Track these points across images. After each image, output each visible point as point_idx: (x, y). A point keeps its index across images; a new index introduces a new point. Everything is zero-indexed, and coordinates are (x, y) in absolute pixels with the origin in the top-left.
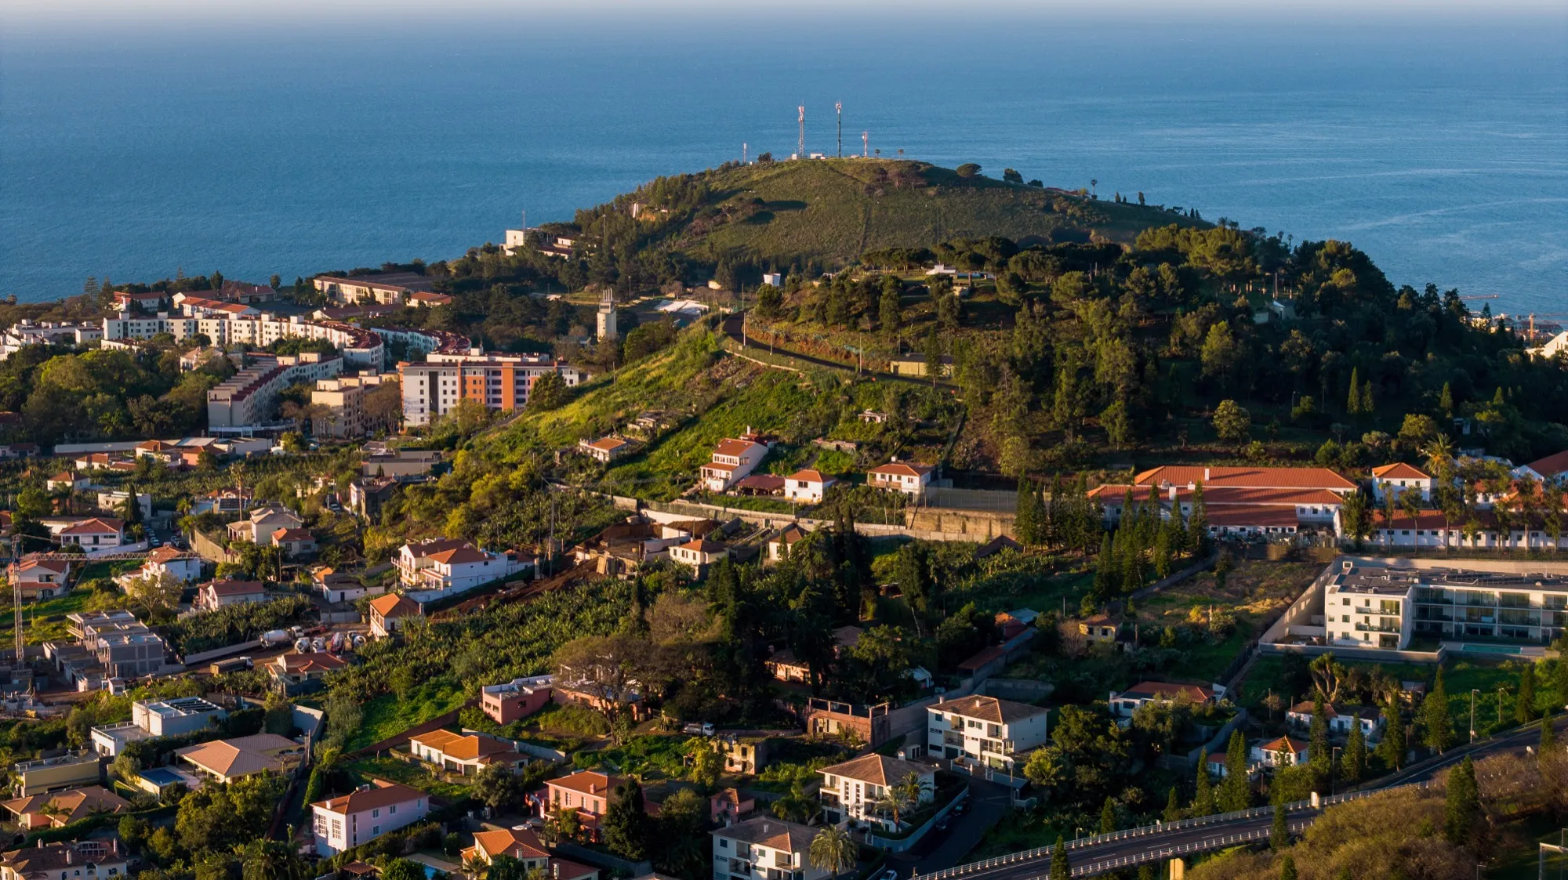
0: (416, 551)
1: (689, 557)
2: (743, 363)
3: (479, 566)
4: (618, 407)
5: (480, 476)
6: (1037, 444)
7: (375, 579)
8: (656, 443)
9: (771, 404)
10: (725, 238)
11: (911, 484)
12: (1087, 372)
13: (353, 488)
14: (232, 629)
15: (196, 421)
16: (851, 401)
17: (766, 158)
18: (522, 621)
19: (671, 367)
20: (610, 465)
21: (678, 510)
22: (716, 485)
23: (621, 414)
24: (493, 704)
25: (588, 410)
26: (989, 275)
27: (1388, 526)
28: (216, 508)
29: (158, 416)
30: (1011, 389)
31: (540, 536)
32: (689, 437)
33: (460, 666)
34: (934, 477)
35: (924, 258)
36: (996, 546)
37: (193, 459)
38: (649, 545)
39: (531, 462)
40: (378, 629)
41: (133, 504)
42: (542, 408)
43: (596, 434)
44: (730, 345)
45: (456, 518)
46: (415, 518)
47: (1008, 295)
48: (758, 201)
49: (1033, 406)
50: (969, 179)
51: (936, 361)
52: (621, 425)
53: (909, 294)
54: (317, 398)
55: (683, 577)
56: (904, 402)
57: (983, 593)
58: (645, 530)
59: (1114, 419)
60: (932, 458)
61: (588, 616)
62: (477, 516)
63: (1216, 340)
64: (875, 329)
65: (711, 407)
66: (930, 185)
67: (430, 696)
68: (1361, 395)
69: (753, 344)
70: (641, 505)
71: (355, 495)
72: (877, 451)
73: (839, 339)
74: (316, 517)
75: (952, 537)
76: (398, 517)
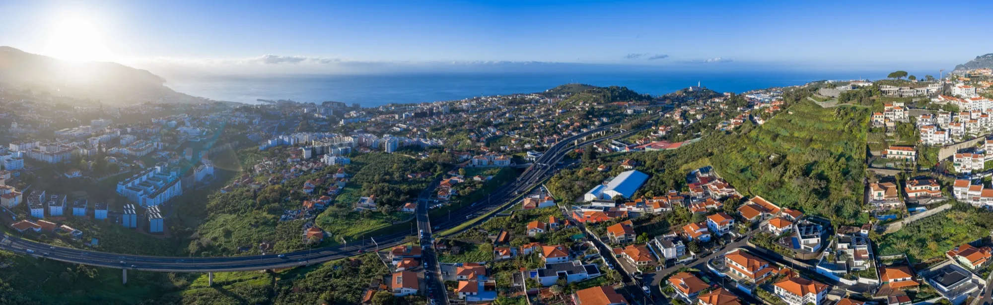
11: (596, 104)
24: (568, 119)
34: (598, 103)
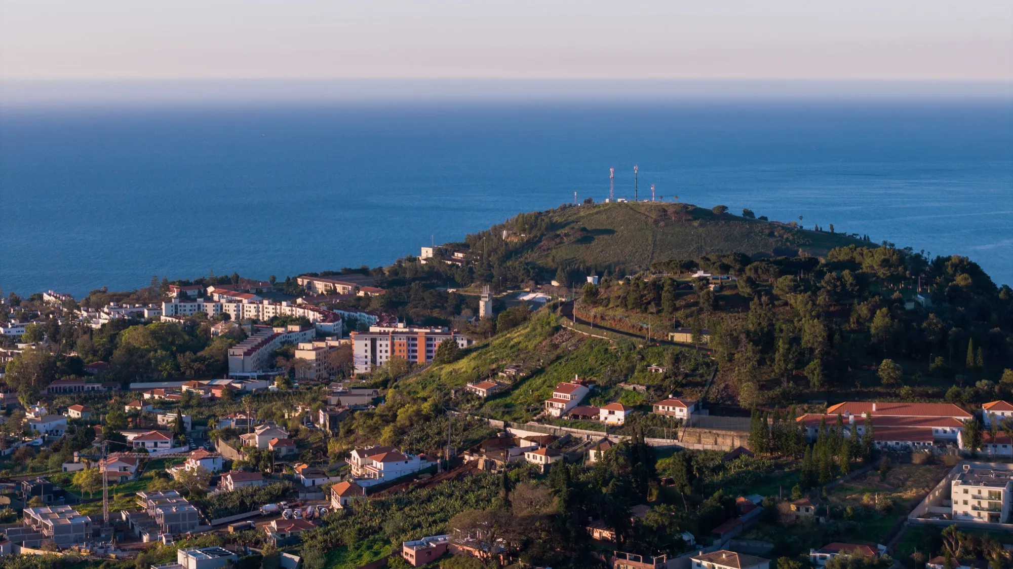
0: (361, 454)
1: (538, 459)
2: (573, 334)
3: (402, 464)
4: (492, 362)
5: (403, 406)
6: (762, 387)
7: (335, 472)
8: (517, 384)
9: (591, 360)
10: (563, 253)
11: (681, 413)
12: (795, 340)
13: (321, 413)
14: (242, 503)
15: (220, 369)
16: (643, 358)
17: (589, 201)
18: (429, 499)
19: (527, 336)
20: (487, 399)
21: (530, 429)
22: (555, 413)
23: (494, 366)
24: (410, 553)
25: (473, 364)
26: (733, 277)
27: (994, 442)
28: (233, 425)
29: (196, 365)
30: (747, 351)
31: (441, 444)
32: (538, 381)
33: (388, 528)
34: (697, 408)
35: (691, 266)
36: (737, 453)
37: (218, 393)
38: (512, 452)
39: (436, 397)
40: (336, 504)
41: (180, 421)
42: (443, 362)
43: (478, 379)
44: (565, 322)
45: (387, 432)
46: (361, 432)
47: (744, 290)
48: (584, 229)
49: (761, 362)
50: (721, 215)
51: (698, 333)
52: (494, 374)
53: (681, 289)
54: (298, 354)
55: (533, 472)
56: (677, 359)
57: (728, 484)
58: (510, 442)
59: (813, 371)
60: (696, 396)
61: (471, 497)
62: (401, 432)
63: (880, 320)
64: (659, 312)
65: (553, 362)
66: (695, 219)
67: (369, 548)
68: (975, 355)
69: (579, 321)
70: (507, 425)
71: (322, 418)
72: (660, 392)
73: (635, 319)
74: (297, 431)
75: (709, 447)
76: (350, 432)
